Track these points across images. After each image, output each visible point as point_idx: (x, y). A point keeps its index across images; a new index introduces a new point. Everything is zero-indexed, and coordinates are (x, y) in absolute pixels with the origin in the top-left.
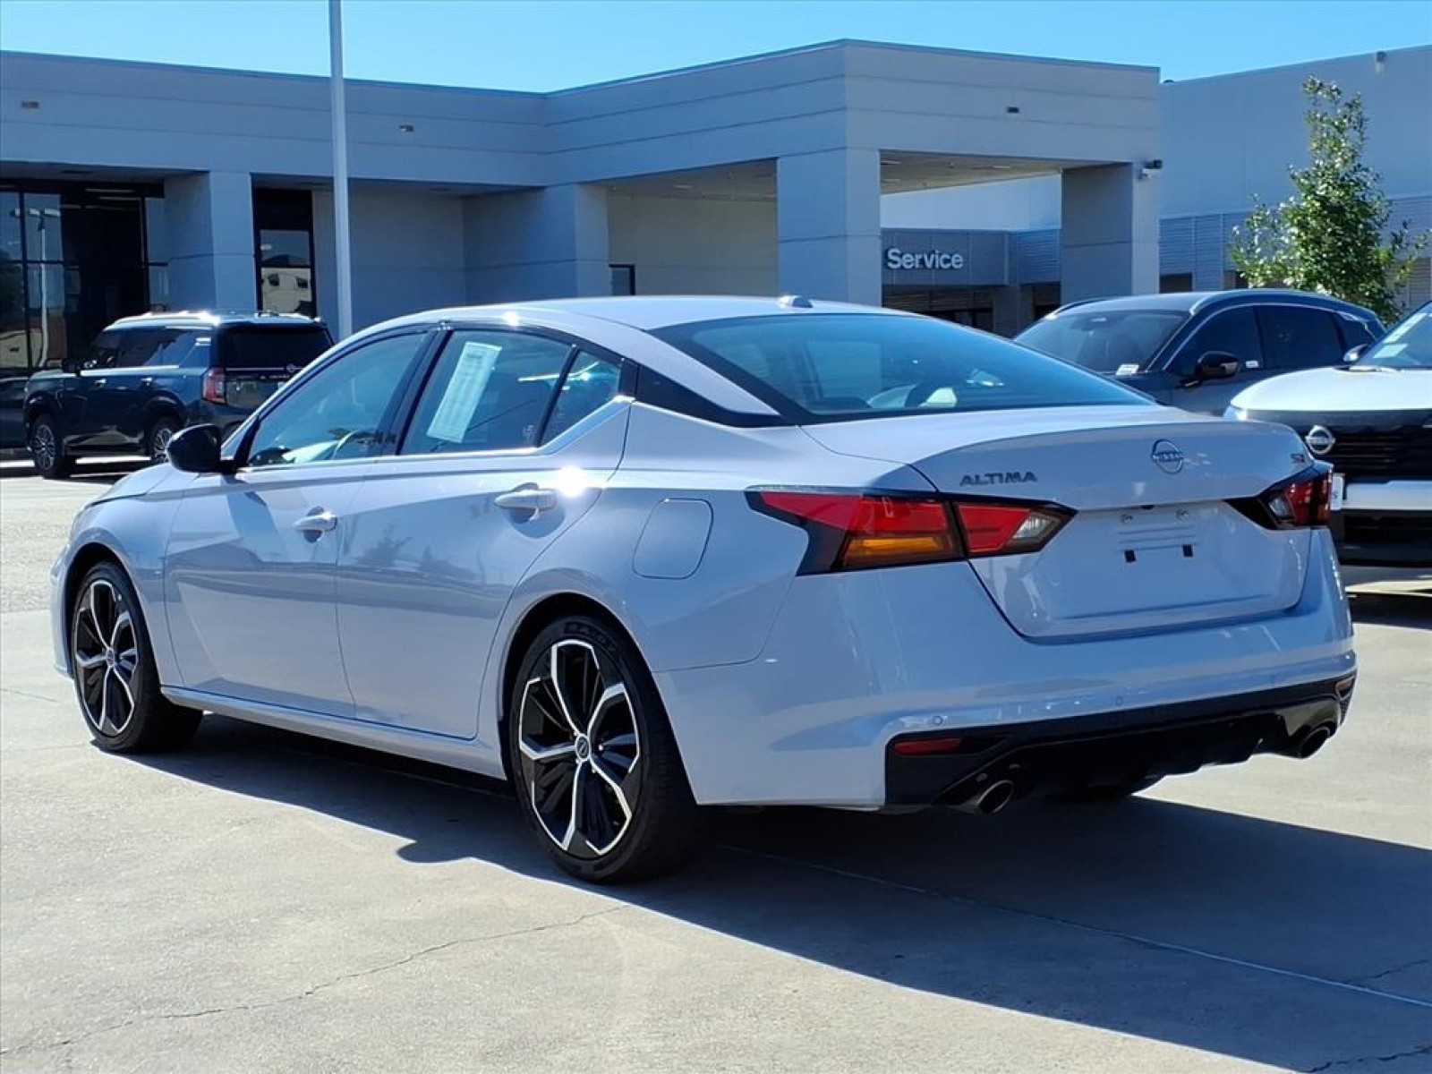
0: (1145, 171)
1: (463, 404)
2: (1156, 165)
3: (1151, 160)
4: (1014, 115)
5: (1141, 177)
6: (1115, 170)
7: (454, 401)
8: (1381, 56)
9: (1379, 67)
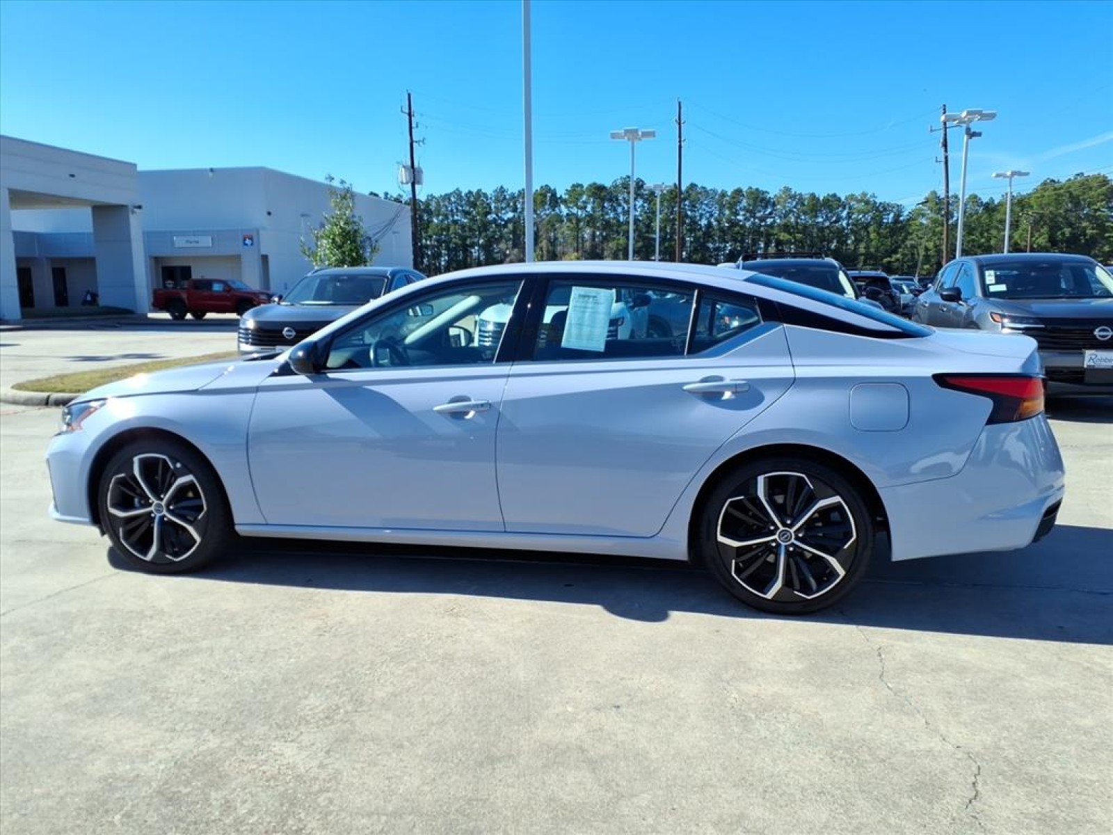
0: (136, 210)
1: (592, 326)
2: (140, 207)
3: (137, 205)
4: (72, 178)
5: (133, 212)
6: (121, 208)
7: (580, 325)
8: (212, 170)
9: (211, 174)
